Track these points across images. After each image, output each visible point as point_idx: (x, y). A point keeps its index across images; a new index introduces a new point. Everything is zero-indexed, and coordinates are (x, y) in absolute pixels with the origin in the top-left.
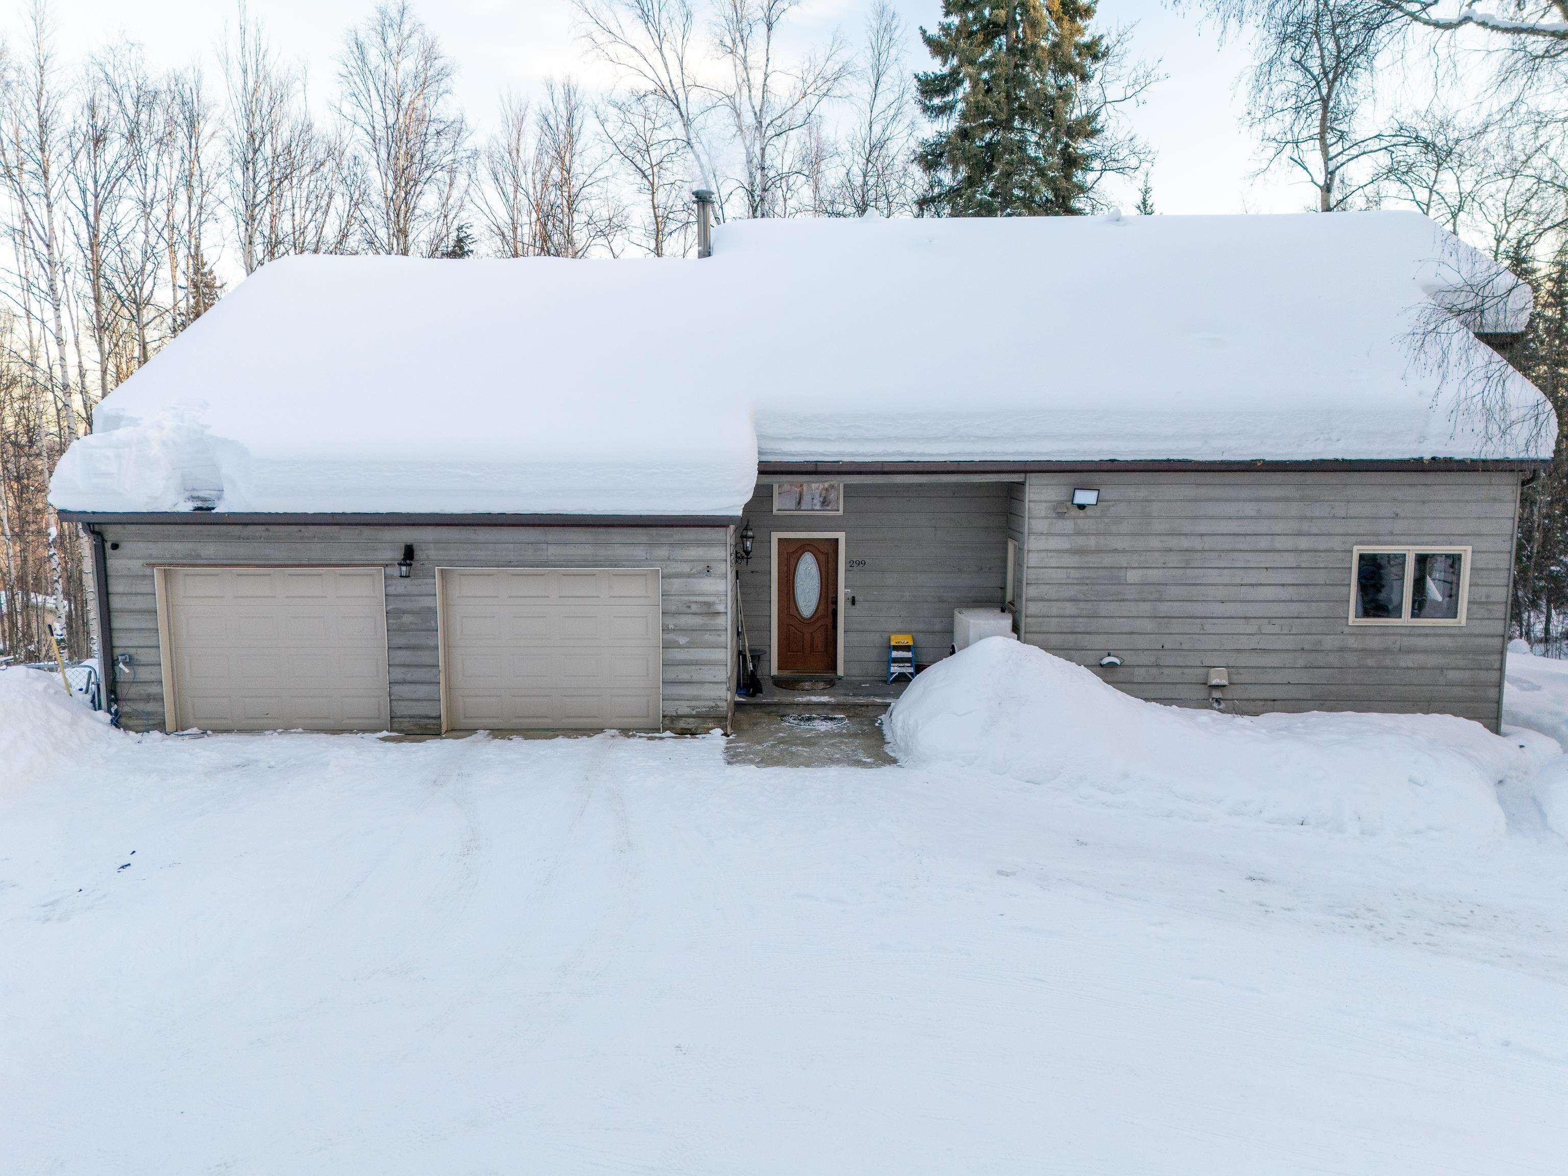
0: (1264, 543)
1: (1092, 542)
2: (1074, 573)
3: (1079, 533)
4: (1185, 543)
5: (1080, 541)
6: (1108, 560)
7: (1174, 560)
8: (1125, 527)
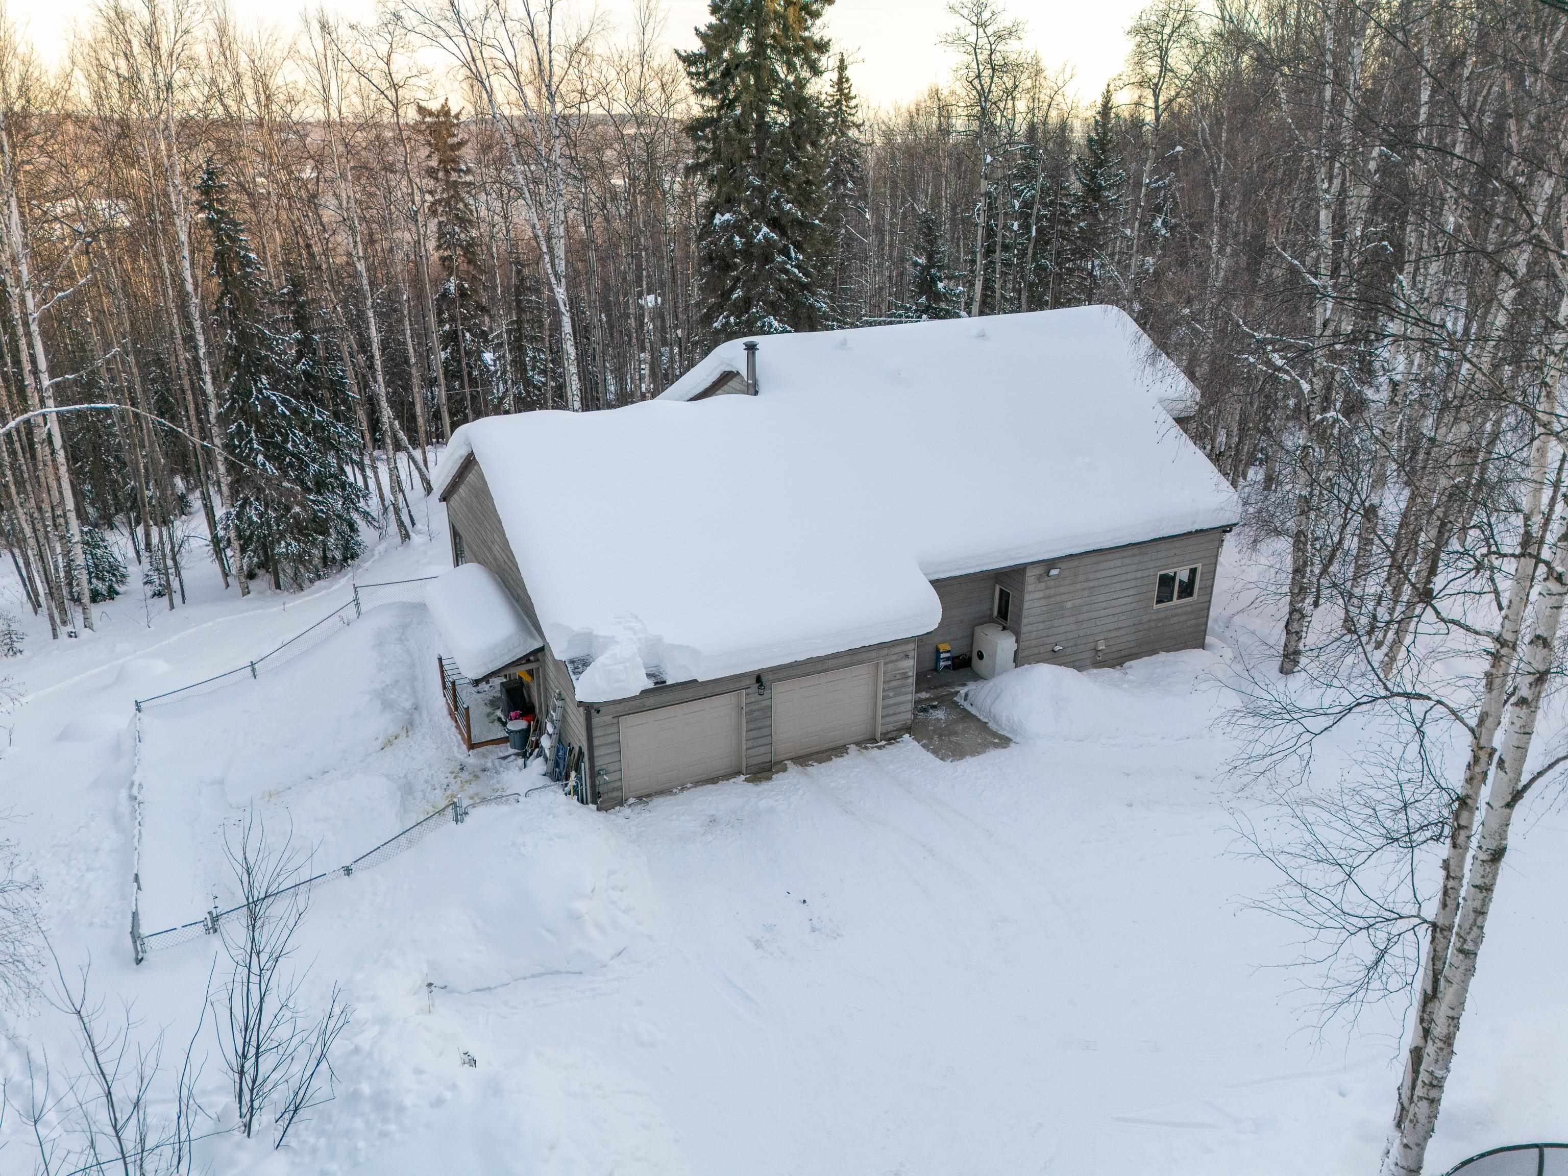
0: (1123, 577)
1: (1052, 591)
2: (1044, 609)
3: (1047, 588)
4: (1092, 584)
5: (1048, 592)
6: (1058, 599)
7: (1086, 593)
8: (1067, 582)
